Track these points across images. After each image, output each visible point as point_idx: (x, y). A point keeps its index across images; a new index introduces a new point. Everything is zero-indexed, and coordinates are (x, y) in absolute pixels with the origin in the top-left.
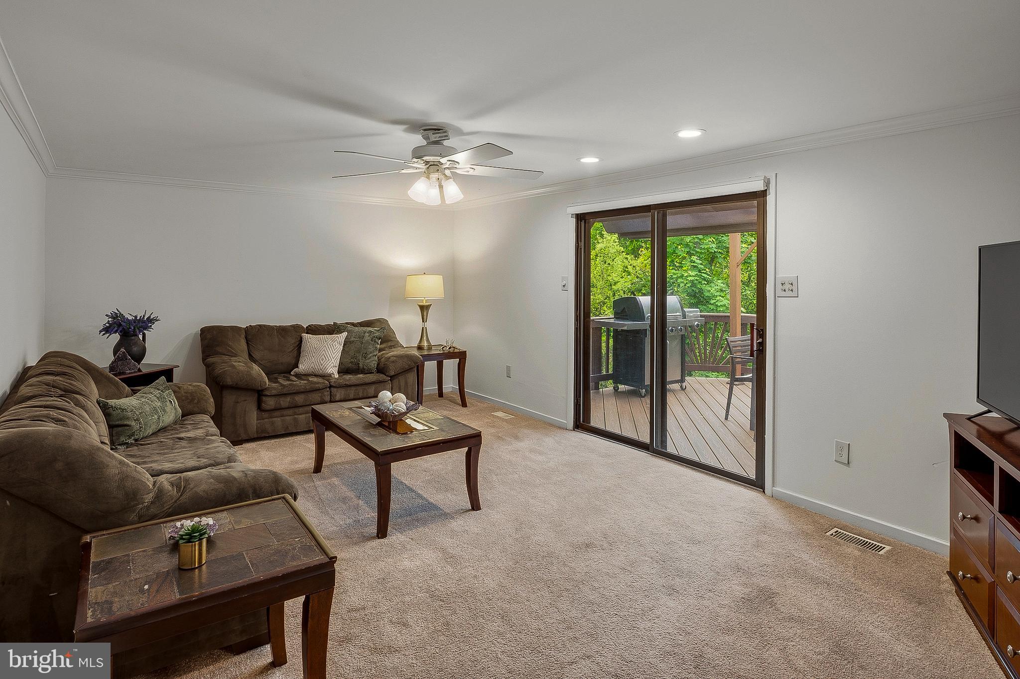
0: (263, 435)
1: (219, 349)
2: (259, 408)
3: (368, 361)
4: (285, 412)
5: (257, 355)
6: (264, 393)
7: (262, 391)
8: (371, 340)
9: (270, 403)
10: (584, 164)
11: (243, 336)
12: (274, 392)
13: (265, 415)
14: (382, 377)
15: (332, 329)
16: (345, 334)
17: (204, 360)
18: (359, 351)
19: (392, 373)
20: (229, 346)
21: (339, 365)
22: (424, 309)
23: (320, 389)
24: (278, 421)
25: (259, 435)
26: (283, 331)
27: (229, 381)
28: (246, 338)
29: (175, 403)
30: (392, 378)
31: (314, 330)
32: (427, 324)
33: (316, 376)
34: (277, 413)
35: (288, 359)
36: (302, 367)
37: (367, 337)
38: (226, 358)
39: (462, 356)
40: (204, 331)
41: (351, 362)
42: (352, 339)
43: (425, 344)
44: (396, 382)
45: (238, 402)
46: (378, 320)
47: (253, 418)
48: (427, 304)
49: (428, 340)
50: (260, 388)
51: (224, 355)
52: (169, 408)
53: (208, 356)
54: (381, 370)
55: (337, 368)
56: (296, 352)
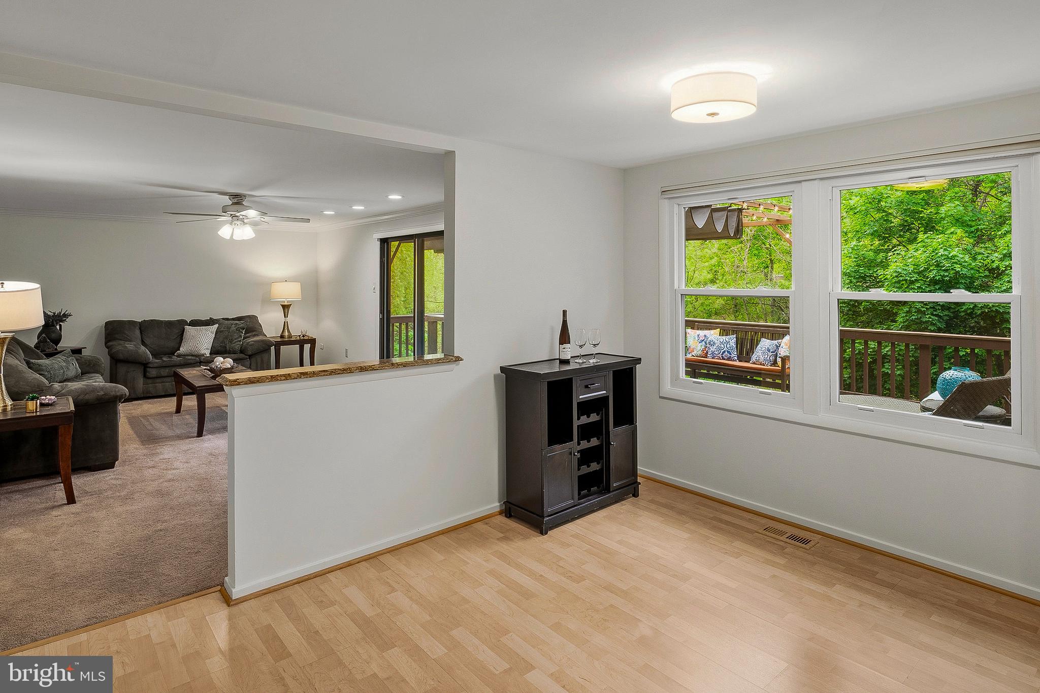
0: (148, 395)
1: (117, 336)
2: (145, 376)
3: (234, 345)
4: (165, 379)
5: (148, 341)
6: (148, 366)
7: (147, 363)
8: (236, 330)
9: (153, 373)
10: (355, 209)
11: (138, 328)
12: (155, 365)
13: (150, 381)
14: (242, 356)
15: (209, 322)
16: (216, 326)
17: (106, 344)
18: (226, 338)
19: (250, 353)
20: (125, 334)
21: (211, 348)
22: (286, 308)
23: (191, 364)
24: (159, 386)
25: (145, 395)
26: (170, 324)
27: (121, 356)
28: (140, 329)
29: (76, 365)
30: (250, 356)
31: (195, 323)
32: (288, 319)
33: (192, 356)
34: (158, 380)
35: (172, 344)
36: (182, 350)
37: (233, 328)
38: (122, 342)
39: (313, 342)
40: (108, 324)
41: (221, 346)
42: (222, 329)
43: (286, 334)
44: (253, 360)
45: (128, 372)
46: (249, 316)
47: (140, 383)
48: (288, 304)
49: (289, 331)
50: (145, 362)
51: (121, 340)
52: (71, 367)
53: (109, 341)
54: (242, 352)
55: (209, 351)
56: (179, 340)
